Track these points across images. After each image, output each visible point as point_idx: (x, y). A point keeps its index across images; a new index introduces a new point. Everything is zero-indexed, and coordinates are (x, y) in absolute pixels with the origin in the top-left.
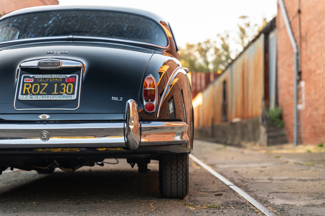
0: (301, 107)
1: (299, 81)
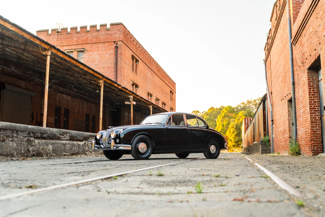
0: (274, 136)
1: (273, 124)
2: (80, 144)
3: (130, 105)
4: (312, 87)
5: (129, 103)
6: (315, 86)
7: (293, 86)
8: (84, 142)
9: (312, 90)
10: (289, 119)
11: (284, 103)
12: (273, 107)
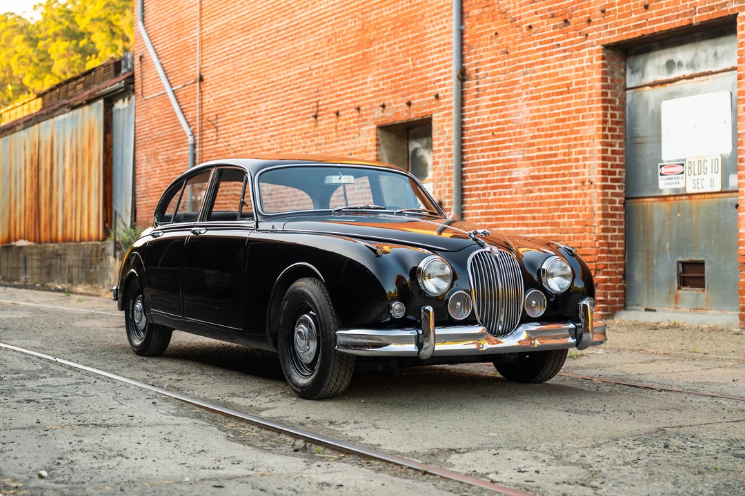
4: (609, 105)
6: (618, 103)
7: (459, 83)
9: (609, 115)
11: (334, 130)
12: (201, 131)
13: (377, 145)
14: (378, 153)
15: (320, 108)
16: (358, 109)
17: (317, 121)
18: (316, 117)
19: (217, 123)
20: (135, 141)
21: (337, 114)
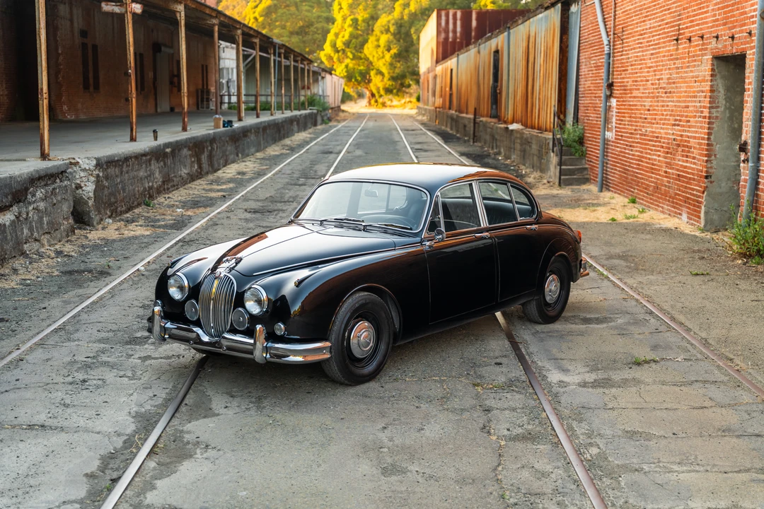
0: (609, 135)
1: (608, 97)
2: (5, 225)
3: (121, 17)
5: (117, 10)
7: (762, 22)
8: (15, 208)
10: (710, 118)
11: (687, 55)
12: (614, 42)
13: (712, 75)
14: (713, 83)
15: (681, 32)
16: (702, 37)
17: (678, 44)
18: (677, 40)
19: (623, 36)
20: (579, 43)
21: (690, 40)
